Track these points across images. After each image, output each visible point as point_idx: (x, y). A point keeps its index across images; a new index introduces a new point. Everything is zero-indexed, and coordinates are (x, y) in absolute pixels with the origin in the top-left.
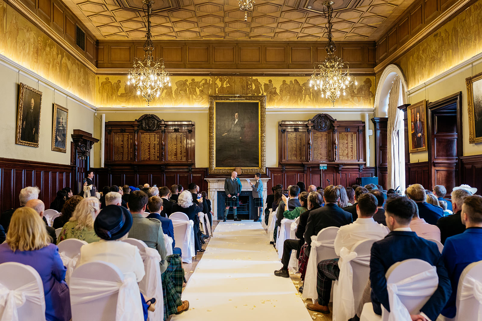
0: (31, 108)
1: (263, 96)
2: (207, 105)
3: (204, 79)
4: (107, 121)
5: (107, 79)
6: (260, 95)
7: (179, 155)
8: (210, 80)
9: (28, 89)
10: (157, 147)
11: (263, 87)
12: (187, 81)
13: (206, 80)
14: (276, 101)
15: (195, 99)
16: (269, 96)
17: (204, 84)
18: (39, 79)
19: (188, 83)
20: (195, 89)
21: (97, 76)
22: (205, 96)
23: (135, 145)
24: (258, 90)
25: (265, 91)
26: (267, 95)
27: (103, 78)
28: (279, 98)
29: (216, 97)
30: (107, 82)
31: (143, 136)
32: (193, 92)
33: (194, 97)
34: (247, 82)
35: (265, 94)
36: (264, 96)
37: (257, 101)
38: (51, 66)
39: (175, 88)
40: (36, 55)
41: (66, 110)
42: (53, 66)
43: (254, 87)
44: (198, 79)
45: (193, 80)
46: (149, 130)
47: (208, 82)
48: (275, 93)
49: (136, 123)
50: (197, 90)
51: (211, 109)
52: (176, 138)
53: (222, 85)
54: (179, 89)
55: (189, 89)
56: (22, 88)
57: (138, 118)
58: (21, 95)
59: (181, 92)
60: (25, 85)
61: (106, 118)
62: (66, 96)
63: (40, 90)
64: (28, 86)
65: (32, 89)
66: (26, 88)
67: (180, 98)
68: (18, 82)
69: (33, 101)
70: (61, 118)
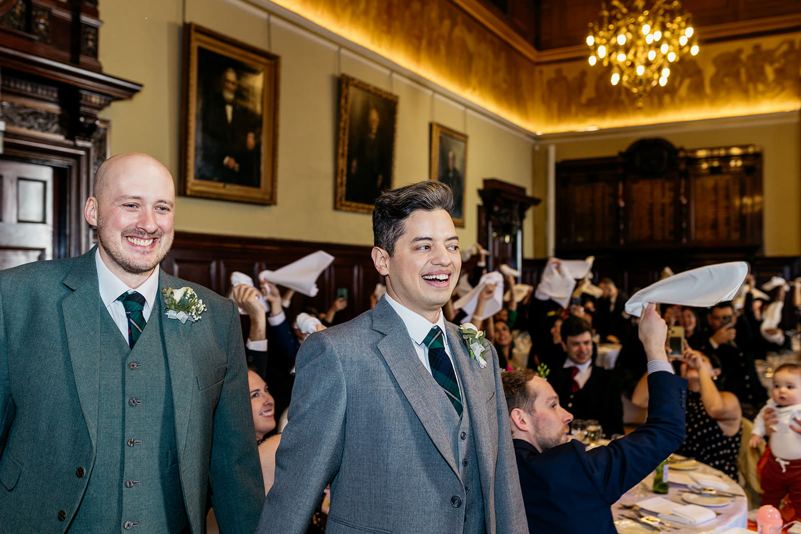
0: (370, 130)
3: (784, 42)
4: (560, 160)
5: (559, 72)
7: (722, 228)
9: (362, 87)
10: (670, 211)
12: (740, 51)
13: (791, 43)
15: (763, 93)
17: (785, 54)
18: (394, 69)
19: (743, 57)
20: (762, 68)
21: (538, 68)
22: (788, 83)
23: (618, 207)
27: (549, 72)
30: (560, 77)
31: (635, 187)
32: (757, 76)
33: (761, 87)
38: (424, 43)
39: (709, 71)
40: (385, 17)
41: (464, 138)
42: (430, 44)
44: (769, 43)
45: (757, 47)
46: (651, 174)
47: (797, 46)
49: (621, 160)
50: (769, 71)
52: (715, 189)
54: (722, 73)
55: (747, 71)
56: (344, 86)
57: (624, 149)
58: (343, 101)
59: (727, 80)
60: (353, 79)
61: (558, 153)
62: (462, 108)
63: (395, 92)
64: (360, 82)
65: (371, 88)
66: (356, 86)
67: (723, 94)
68: (337, 74)
69: (374, 116)
70: (451, 155)
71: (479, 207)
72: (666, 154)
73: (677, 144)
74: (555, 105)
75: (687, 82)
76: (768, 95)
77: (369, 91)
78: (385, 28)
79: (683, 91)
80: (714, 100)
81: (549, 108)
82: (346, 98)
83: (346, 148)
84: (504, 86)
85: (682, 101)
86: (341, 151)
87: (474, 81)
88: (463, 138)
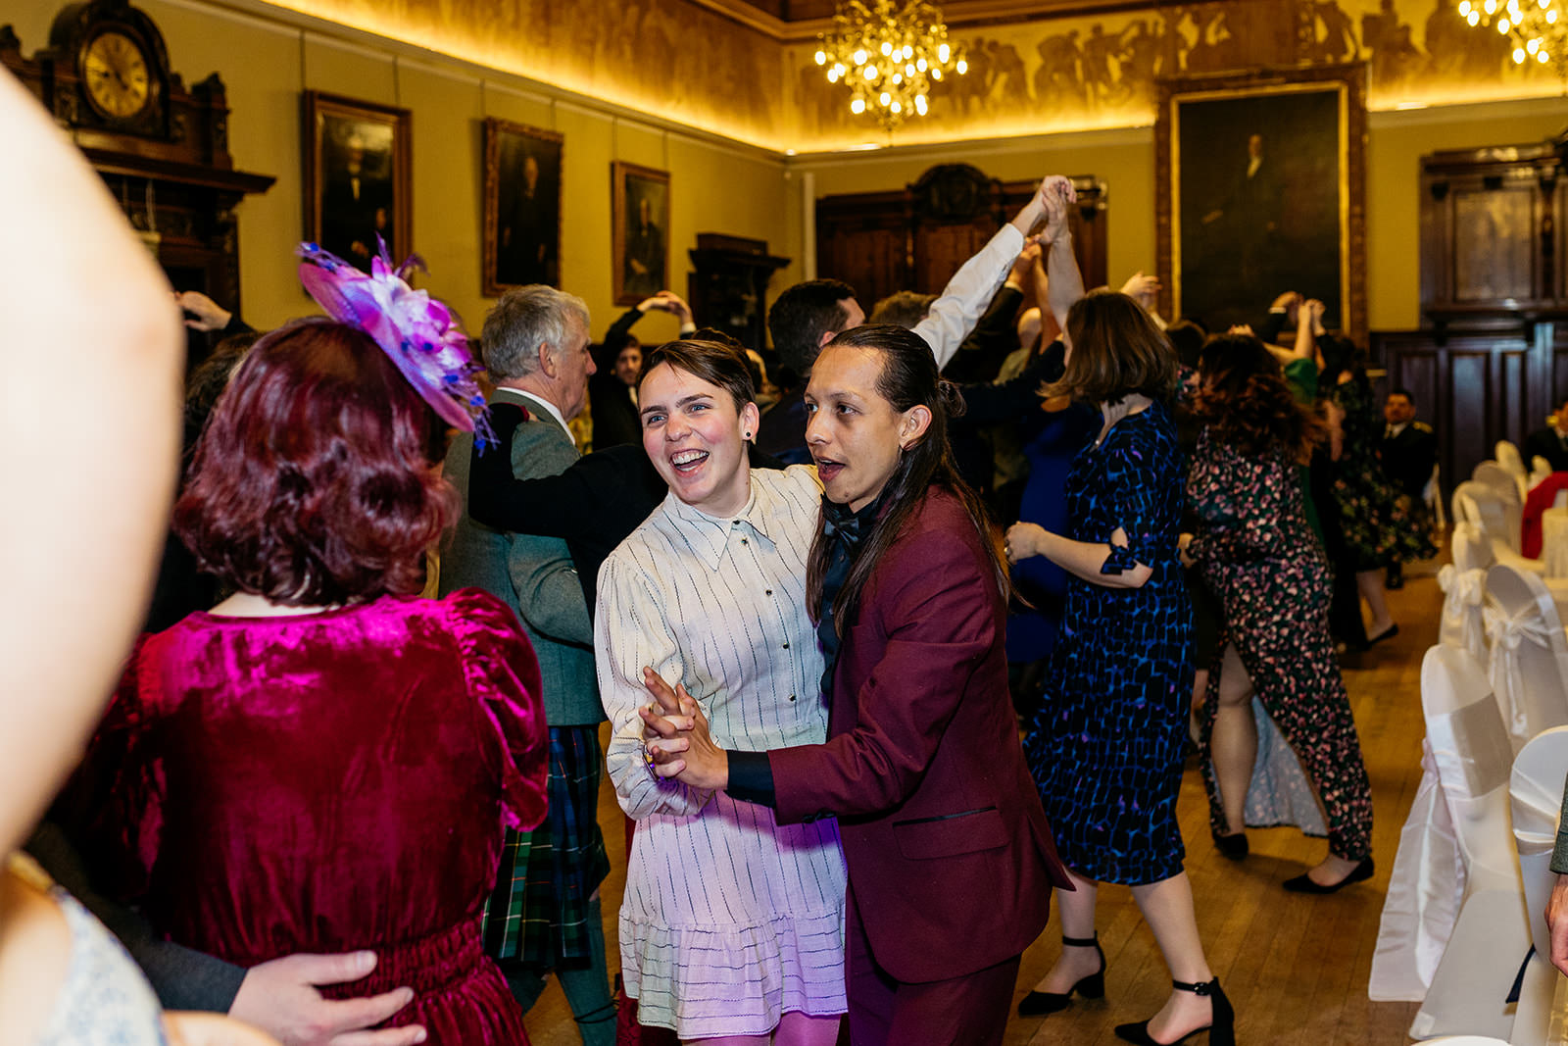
0: (525, 186)
1: (1358, 65)
2: (1146, 117)
3: (1133, 23)
4: (821, 196)
6: (1347, 58)
8: (1156, 24)
9: (513, 128)
11: (1357, 29)
12: (1074, 34)
13: (1143, 25)
14: (1410, 77)
15: (1106, 98)
16: (1381, 61)
17: (1134, 42)
18: (555, 94)
19: (1079, 43)
20: (1105, 61)
21: (787, 50)
22: (1139, 85)
23: (905, 269)
24: (1336, 43)
25: (1367, 43)
26: (1374, 59)
27: (805, 56)
28: (1422, 65)
29: (1182, 85)
31: (932, 237)
32: (1097, 72)
33: (1103, 89)
34: (1296, 18)
35: (1366, 54)
36: (1363, 64)
37: (1333, 85)
38: (599, 47)
39: (1034, 62)
40: (541, 23)
41: (664, 177)
42: (608, 47)
43: (1321, 32)
44: (1113, 24)
45: (1097, 29)
46: (950, 219)
47: (1150, 30)
48: (1407, 47)
49: (909, 196)
50: (1114, 65)
51: (1161, 127)
53: (1202, 35)
54: (1050, 67)
55: (1085, 66)
56: (490, 133)
57: (913, 180)
58: (489, 151)
59: (1056, 77)
60: (502, 122)
61: (817, 185)
62: (660, 133)
63: (560, 129)
64: (511, 124)
65: (526, 130)
66: (506, 130)
67: (1052, 97)
68: (480, 117)
69: (531, 165)
70: (644, 204)
71: (691, 276)
72: (974, 188)
73: (990, 171)
74: (814, 108)
75: (1003, 78)
76: (1112, 101)
77: (522, 134)
78: (542, 40)
79: (997, 91)
80: (1039, 108)
81: (805, 113)
82: (494, 148)
83: (496, 215)
84: (729, 86)
85: (996, 106)
86: (489, 218)
87: (678, 88)
88: (664, 179)
